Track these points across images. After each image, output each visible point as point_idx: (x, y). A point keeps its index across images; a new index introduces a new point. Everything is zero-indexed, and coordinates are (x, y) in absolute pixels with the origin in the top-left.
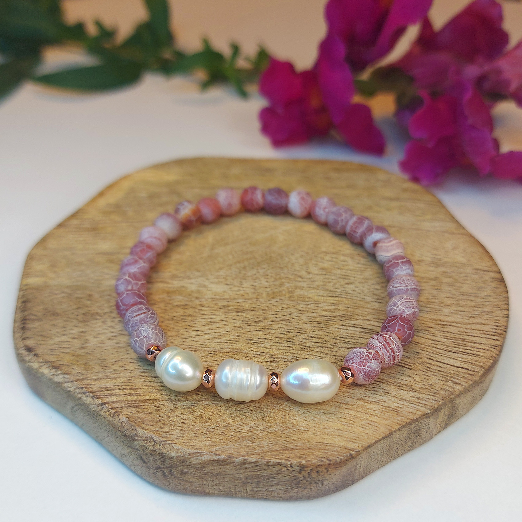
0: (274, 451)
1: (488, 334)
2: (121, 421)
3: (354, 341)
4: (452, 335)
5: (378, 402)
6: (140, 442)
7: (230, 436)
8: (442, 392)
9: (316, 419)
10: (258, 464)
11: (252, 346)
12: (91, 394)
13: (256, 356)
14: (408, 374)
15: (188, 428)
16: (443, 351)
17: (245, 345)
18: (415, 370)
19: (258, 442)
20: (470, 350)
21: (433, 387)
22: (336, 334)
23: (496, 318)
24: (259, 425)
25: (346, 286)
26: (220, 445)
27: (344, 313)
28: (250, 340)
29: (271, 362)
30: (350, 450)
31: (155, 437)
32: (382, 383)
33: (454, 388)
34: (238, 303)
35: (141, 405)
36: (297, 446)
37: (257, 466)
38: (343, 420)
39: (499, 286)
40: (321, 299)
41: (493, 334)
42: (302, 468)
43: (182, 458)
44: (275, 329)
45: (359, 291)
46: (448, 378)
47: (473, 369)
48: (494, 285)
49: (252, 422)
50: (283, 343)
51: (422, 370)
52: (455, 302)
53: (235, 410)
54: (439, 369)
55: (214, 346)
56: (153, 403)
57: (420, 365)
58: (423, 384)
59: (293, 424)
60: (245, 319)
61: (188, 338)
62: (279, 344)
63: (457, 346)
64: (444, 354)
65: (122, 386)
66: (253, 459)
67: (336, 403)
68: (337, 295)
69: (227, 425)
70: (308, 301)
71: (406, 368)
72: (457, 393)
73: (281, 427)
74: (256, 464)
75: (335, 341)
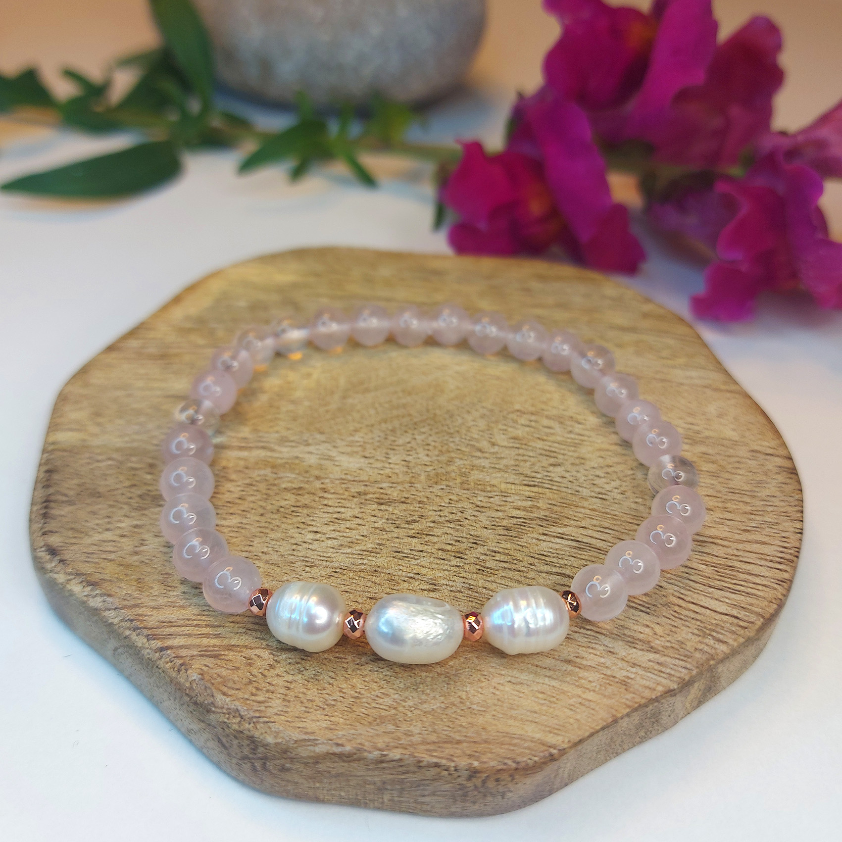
0: (429, 744)
1: (771, 561)
2: (190, 679)
3: (561, 562)
4: (715, 560)
5: (597, 667)
6: (218, 716)
7: (361, 714)
8: (698, 655)
9: (497, 693)
10: (403, 764)
11: (400, 562)
12: (146, 632)
13: (406, 579)
14: (645, 622)
15: (295, 697)
16: (700, 585)
17: (390, 561)
18: (656, 616)
19: (404, 727)
20: (741, 585)
21: (683, 646)
22: (533, 548)
23: (784, 534)
24: (407, 698)
25: (551, 468)
26: (344, 728)
27: (546, 514)
28: (399, 552)
29: (429, 590)
30: (550, 747)
31: (242, 710)
32: (604, 635)
33: (715, 649)
34: (381, 488)
35: (223, 653)
36: (466, 736)
37: (401, 766)
38: (541, 696)
39: (788, 481)
40: (511, 489)
41: (779, 560)
42: (474, 773)
43: (284, 747)
44: (438, 536)
45: (571, 479)
46: (708, 632)
47: (746, 618)
48: (781, 478)
49: (396, 692)
50: (450, 560)
51: (668, 616)
52: (720, 505)
53: (370, 671)
54: (693, 615)
55: (341, 559)
56: (242, 652)
57: (664, 608)
58: (668, 639)
59: (461, 699)
60: (391, 516)
61: (301, 543)
62: (442, 561)
63: (723, 579)
64: (701, 591)
65: (194, 620)
66: (396, 754)
67: (530, 666)
68: (536, 484)
69: (356, 695)
70: (490, 492)
71: (642, 611)
72: (721, 656)
73: (443, 702)
74: (400, 764)
75: (532, 560)
